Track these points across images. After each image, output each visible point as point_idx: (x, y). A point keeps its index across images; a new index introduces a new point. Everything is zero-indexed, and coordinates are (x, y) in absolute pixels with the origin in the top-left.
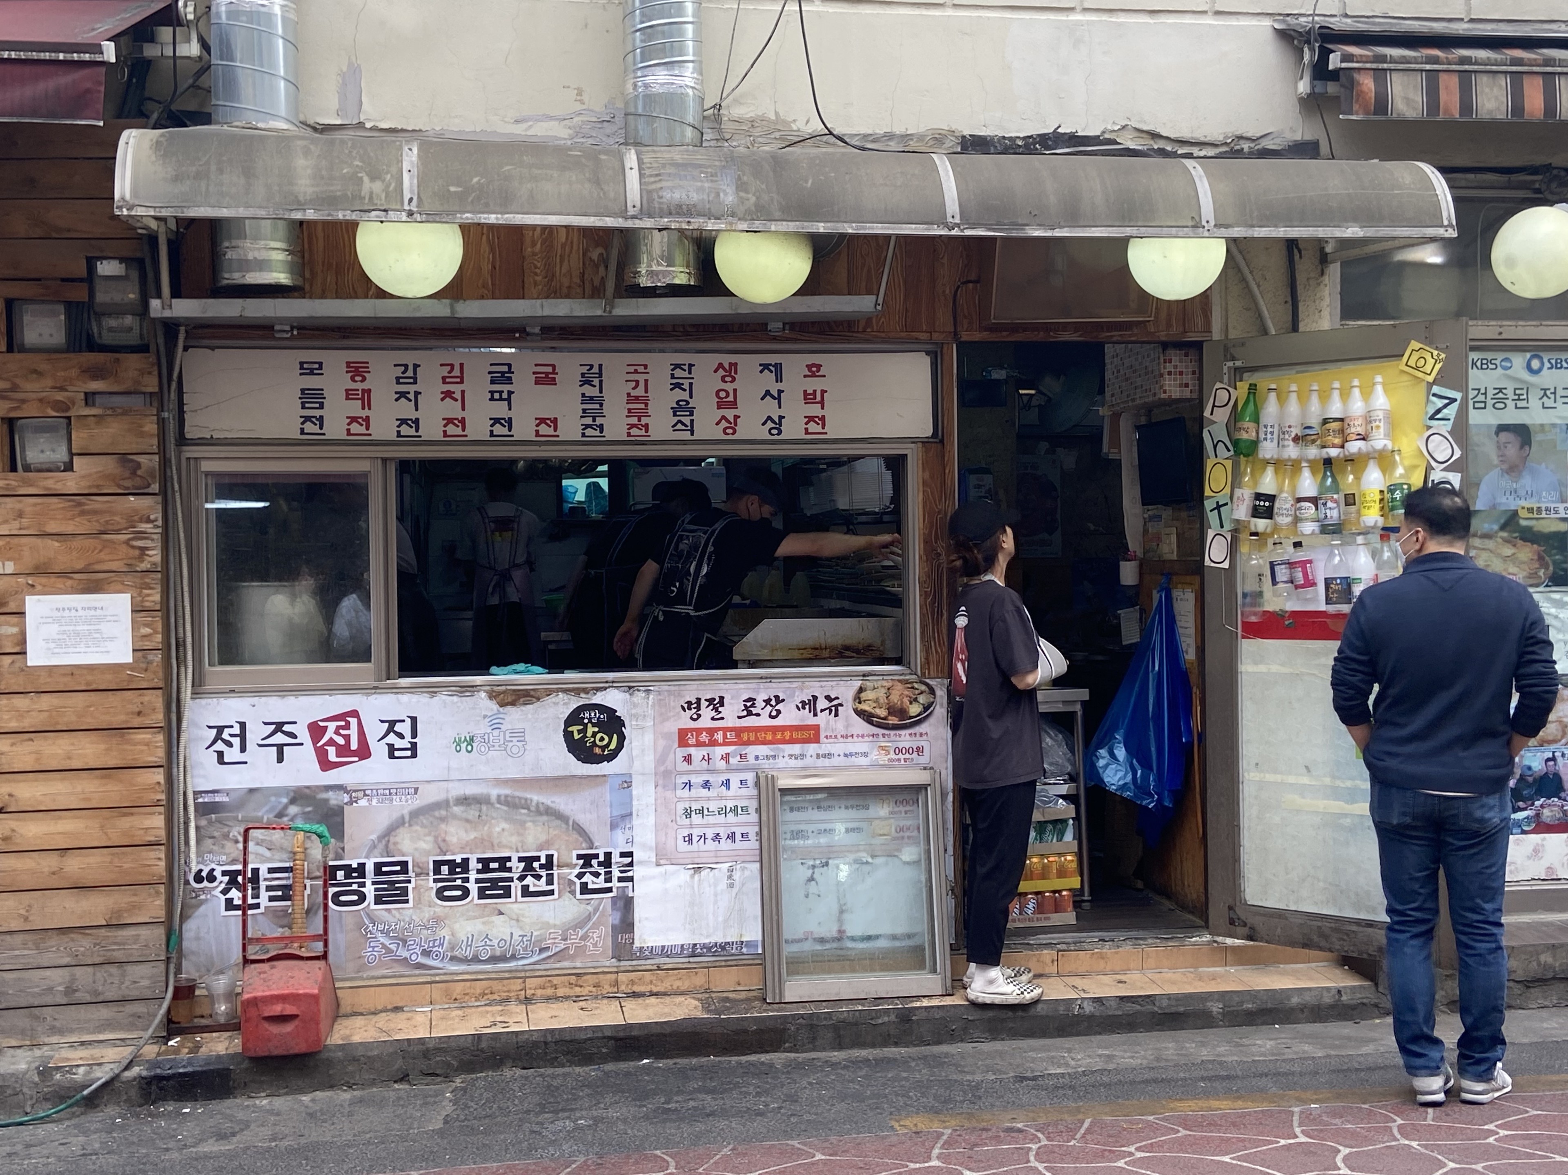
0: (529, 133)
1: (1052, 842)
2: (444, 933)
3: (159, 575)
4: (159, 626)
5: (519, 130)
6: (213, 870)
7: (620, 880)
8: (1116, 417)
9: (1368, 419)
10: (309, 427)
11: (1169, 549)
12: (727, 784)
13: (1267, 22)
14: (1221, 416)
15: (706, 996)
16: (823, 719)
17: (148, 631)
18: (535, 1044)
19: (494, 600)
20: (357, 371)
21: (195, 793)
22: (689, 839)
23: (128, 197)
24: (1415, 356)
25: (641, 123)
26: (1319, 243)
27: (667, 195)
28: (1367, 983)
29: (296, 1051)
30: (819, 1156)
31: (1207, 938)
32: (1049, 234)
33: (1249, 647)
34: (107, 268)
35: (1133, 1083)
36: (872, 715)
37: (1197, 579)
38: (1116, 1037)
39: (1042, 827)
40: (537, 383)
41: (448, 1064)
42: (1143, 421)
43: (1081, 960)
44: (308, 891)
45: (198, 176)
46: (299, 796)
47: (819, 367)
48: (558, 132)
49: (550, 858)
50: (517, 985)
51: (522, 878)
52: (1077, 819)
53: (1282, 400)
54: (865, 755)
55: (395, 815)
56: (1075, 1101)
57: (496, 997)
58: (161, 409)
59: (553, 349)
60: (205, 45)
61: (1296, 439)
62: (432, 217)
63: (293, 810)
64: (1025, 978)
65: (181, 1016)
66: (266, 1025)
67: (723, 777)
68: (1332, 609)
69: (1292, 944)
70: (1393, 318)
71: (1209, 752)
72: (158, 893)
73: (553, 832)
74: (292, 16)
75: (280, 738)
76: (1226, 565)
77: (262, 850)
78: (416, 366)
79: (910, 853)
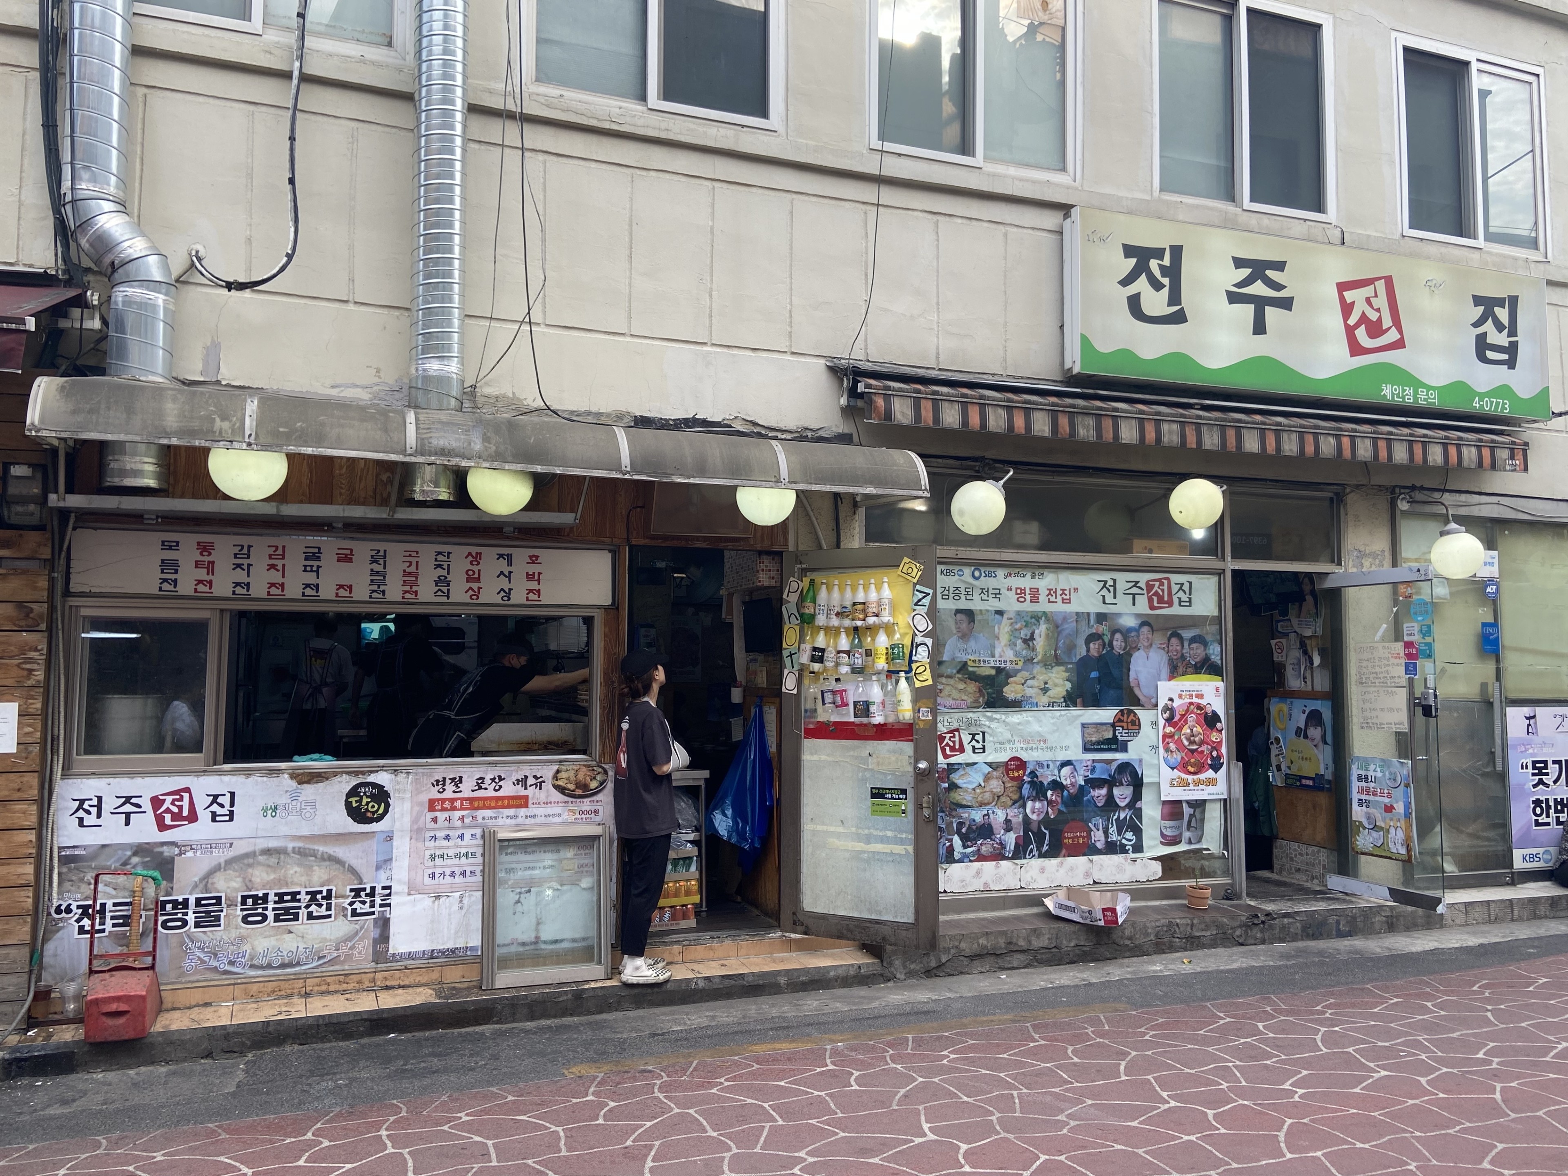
0: (342, 395)
1: (682, 872)
2: (247, 947)
3: (41, 690)
4: (39, 726)
5: (334, 392)
6: (70, 905)
7: (381, 906)
8: (730, 596)
9: (879, 603)
10: (165, 586)
11: (762, 680)
12: (462, 837)
13: (822, 361)
14: (793, 598)
15: (439, 986)
16: (531, 792)
17: (30, 729)
18: (310, 1027)
19: (308, 706)
20: (205, 548)
21: (59, 848)
22: (433, 876)
23: (36, 422)
24: (907, 566)
25: (420, 394)
26: (853, 496)
27: (435, 442)
28: (876, 961)
29: (126, 1037)
30: (510, 1098)
31: (779, 934)
32: (687, 481)
33: (808, 744)
34: (17, 471)
35: (727, 1034)
36: (565, 789)
37: (778, 700)
38: (718, 1003)
39: (675, 862)
40: (339, 561)
41: (243, 1044)
42: (747, 599)
43: (698, 951)
44: (143, 919)
45: (91, 411)
46: (140, 850)
47: (537, 557)
48: (364, 396)
49: (329, 891)
50: (300, 983)
51: (307, 907)
52: (699, 856)
53: (829, 590)
54: (559, 815)
55: (214, 863)
56: (688, 1048)
57: (283, 993)
58: (52, 570)
59: (352, 538)
60: (105, 322)
61: (837, 614)
62: (266, 447)
63: (135, 860)
64: (661, 965)
65: (38, 1013)
66: (104, 1019)
67: (459, 832)
68: (857, 720)
69: (831, 936)
70: (897, 543)
71: (783, 811)
72: (25, 922)
73: (333, 873)
74: (171, 307)
75: (128, 808)
76: (795, 692)
77: (110, 890)
78: (249, 547)
79: (587, 882)
